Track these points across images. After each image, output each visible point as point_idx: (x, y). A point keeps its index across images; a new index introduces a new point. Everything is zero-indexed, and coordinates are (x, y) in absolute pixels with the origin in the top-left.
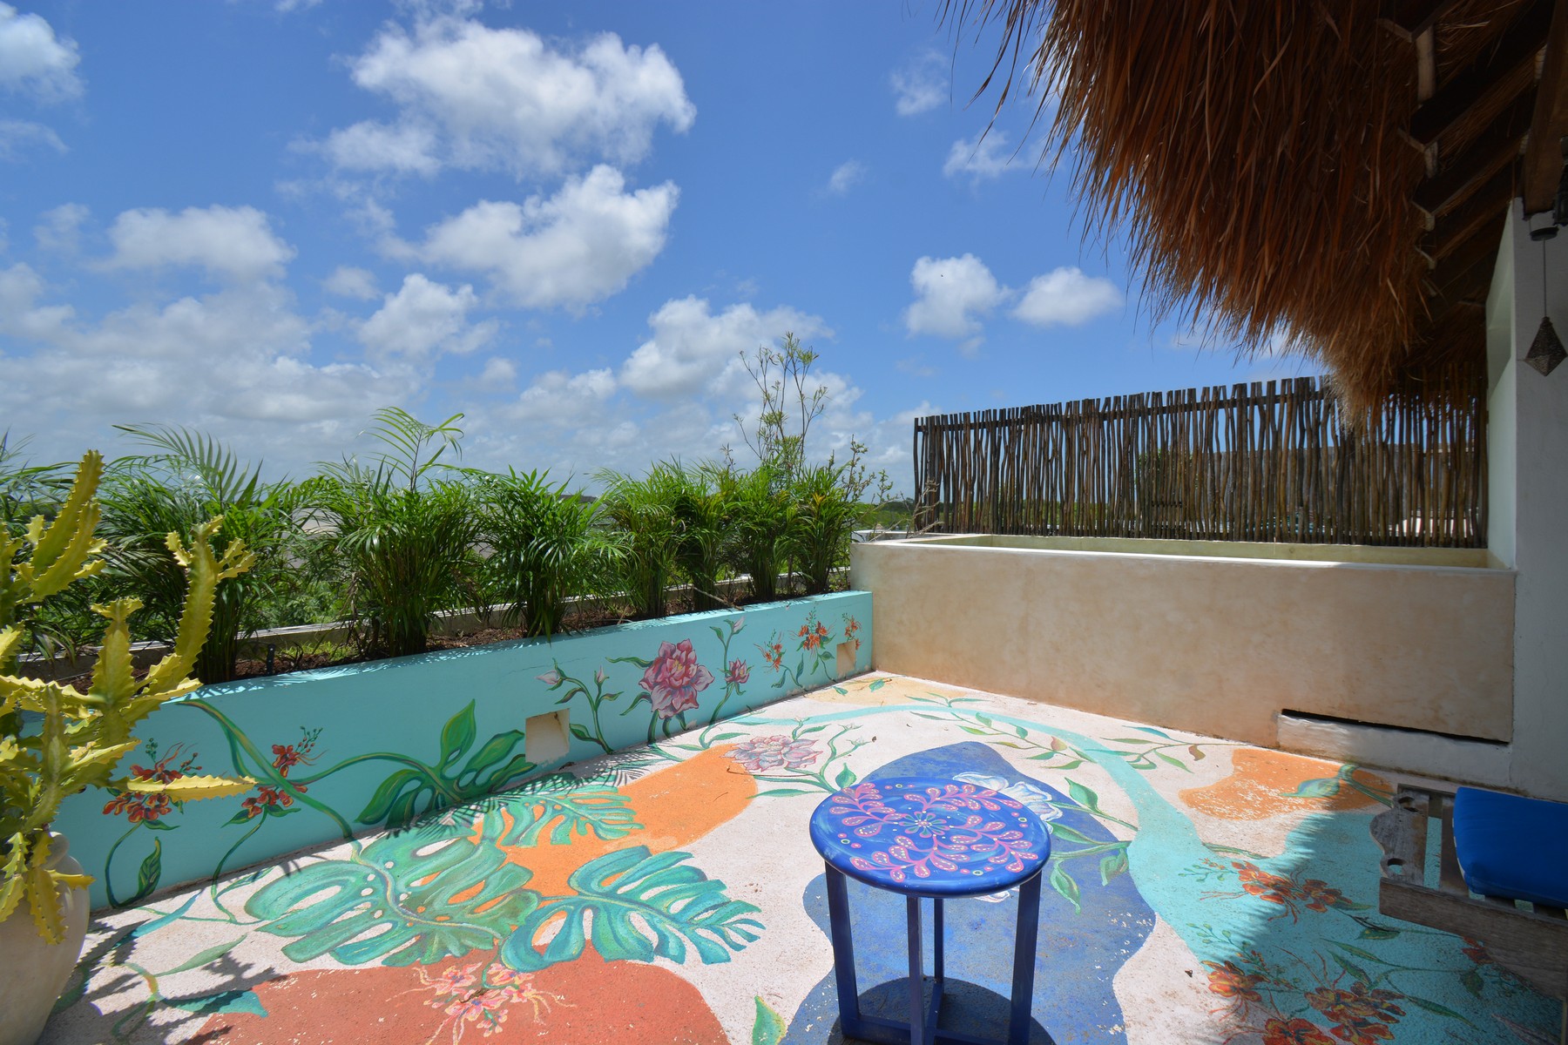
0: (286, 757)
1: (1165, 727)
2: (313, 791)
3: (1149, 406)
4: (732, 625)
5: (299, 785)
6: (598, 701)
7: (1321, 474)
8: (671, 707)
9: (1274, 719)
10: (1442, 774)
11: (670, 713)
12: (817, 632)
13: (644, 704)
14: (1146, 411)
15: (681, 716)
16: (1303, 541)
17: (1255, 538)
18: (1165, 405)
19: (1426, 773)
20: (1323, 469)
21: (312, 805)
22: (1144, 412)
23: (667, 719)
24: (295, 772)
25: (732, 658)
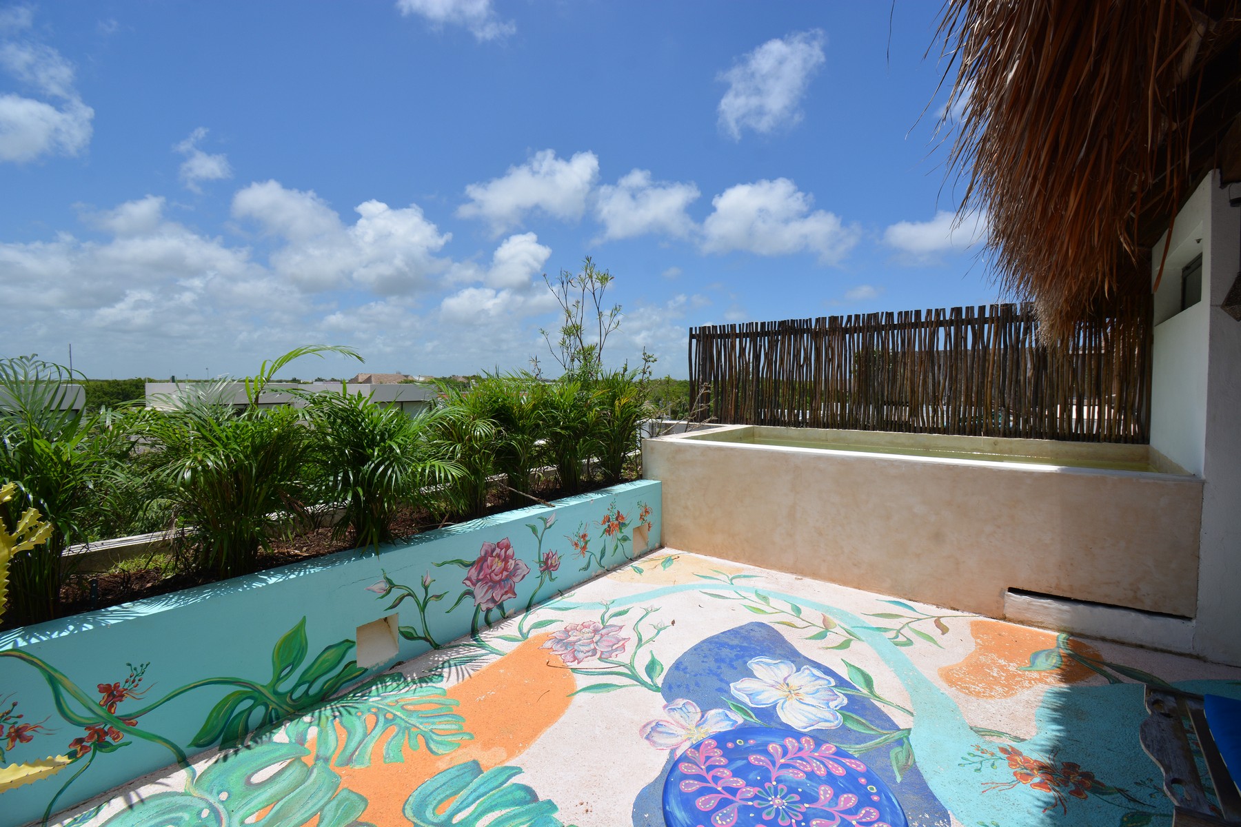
0: (113, 694)
1: (910, 600)
2: (143, 723)
3: (883, 323)
4: (545, 521)
5: (128, 720)
6: (425, 603)
7: (1020, 382)
8: (493, 600)
9: (1002, 595)
10: (1139, 643)
11: (491, 605)
12: (617, 519)
13: (468, 600)
14: (881, 327)
15: (501, 607)
16: (1005, 436)
17: (967, 433)
18: (896, 322)
19: (1126, 641)
20: (1022, 378)
21: (144, 737)
22: (879, 328)
23: (489, 610)
24: (122, 708)
25: (545, 550)
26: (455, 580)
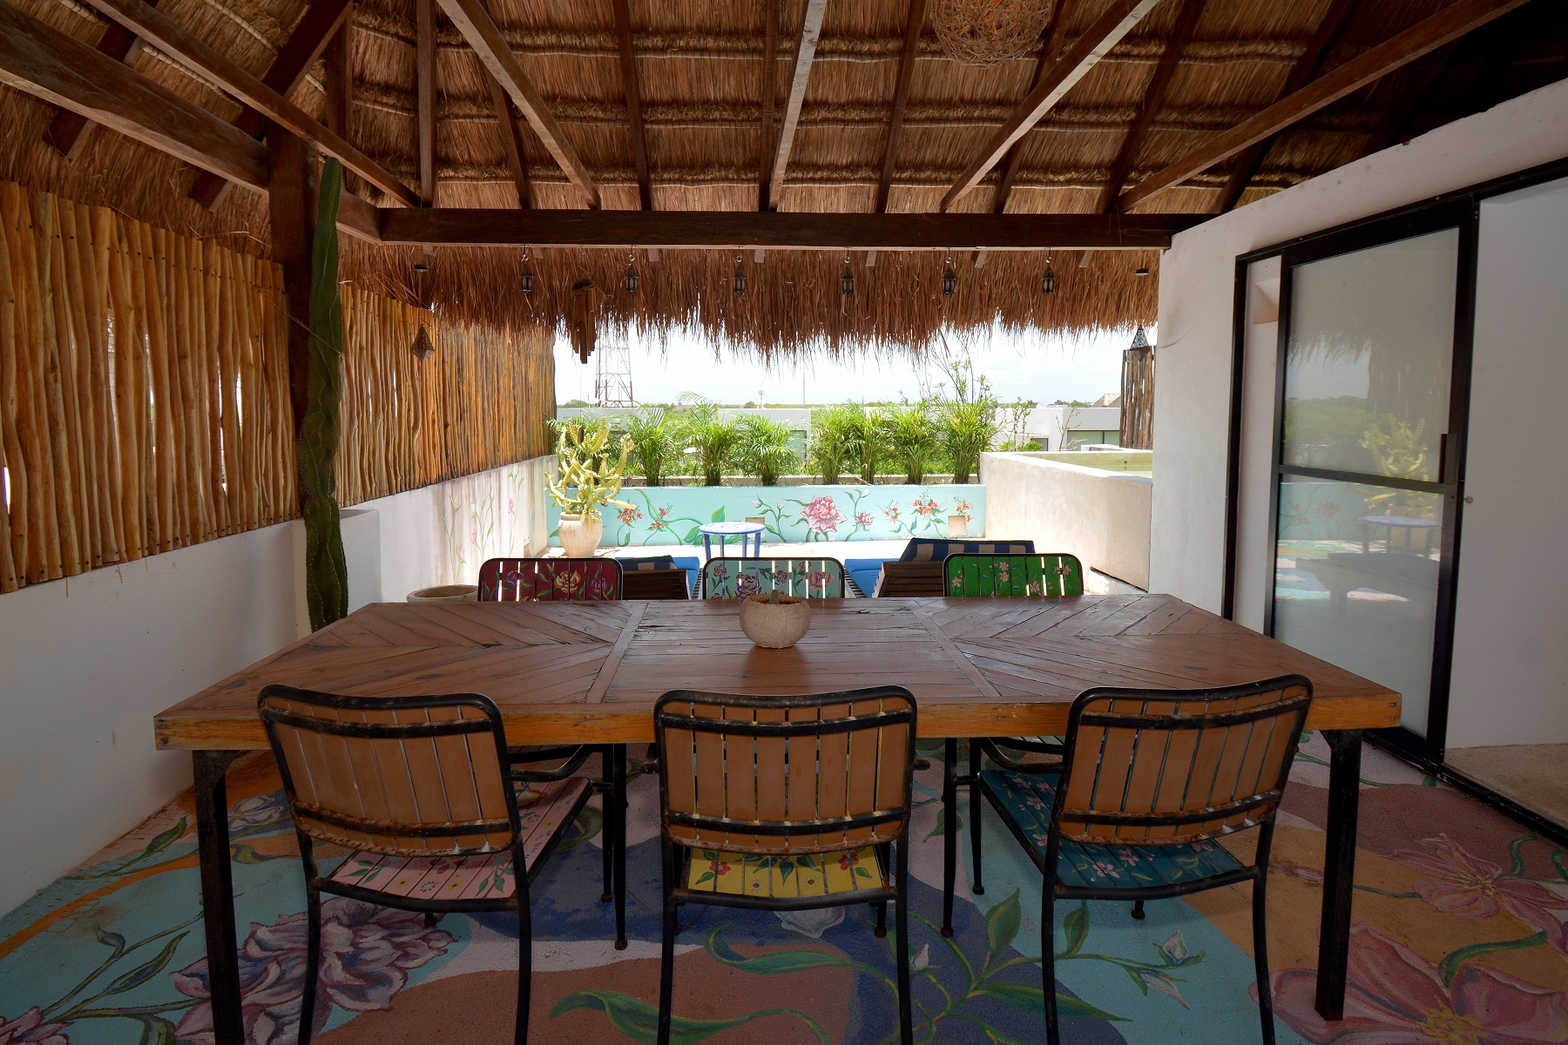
0: (663, 513)
2: (670, 525)
4: (860, 493)
5: (666, 522)
6: (779, 517)
8: (820, 528)
11: (819, 531)
12: (929, 505)
13: (803, 523)
15: (825, 534)
21: (670, 531)
23: (817, 533)
24: (665, 518)
25: (860, 510)
26: (797, 512)
